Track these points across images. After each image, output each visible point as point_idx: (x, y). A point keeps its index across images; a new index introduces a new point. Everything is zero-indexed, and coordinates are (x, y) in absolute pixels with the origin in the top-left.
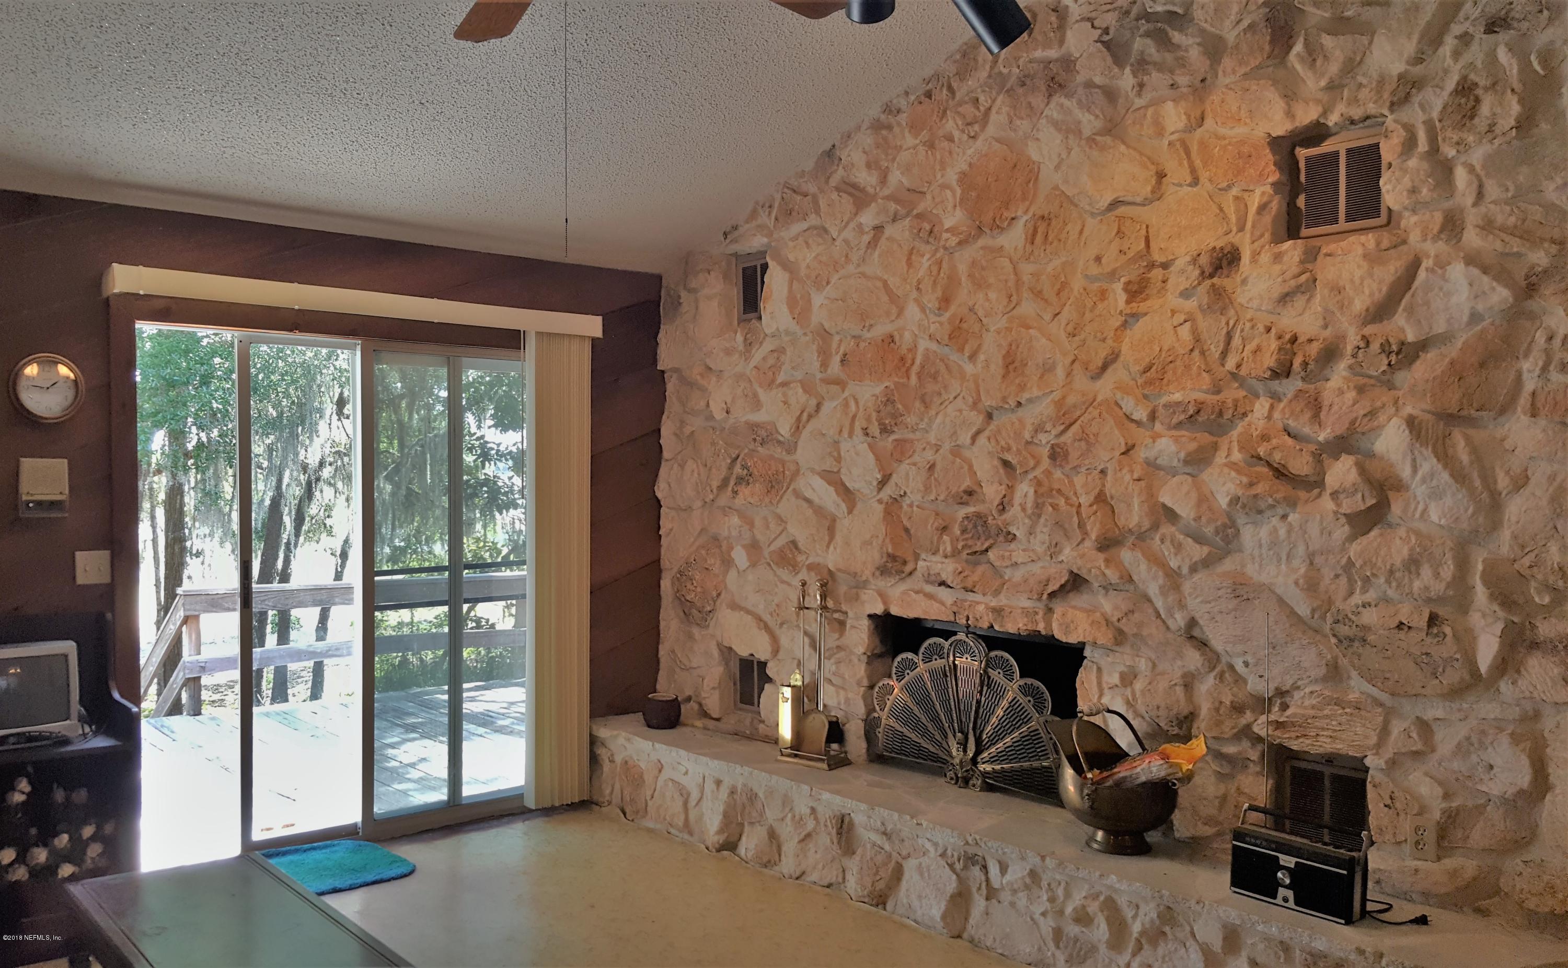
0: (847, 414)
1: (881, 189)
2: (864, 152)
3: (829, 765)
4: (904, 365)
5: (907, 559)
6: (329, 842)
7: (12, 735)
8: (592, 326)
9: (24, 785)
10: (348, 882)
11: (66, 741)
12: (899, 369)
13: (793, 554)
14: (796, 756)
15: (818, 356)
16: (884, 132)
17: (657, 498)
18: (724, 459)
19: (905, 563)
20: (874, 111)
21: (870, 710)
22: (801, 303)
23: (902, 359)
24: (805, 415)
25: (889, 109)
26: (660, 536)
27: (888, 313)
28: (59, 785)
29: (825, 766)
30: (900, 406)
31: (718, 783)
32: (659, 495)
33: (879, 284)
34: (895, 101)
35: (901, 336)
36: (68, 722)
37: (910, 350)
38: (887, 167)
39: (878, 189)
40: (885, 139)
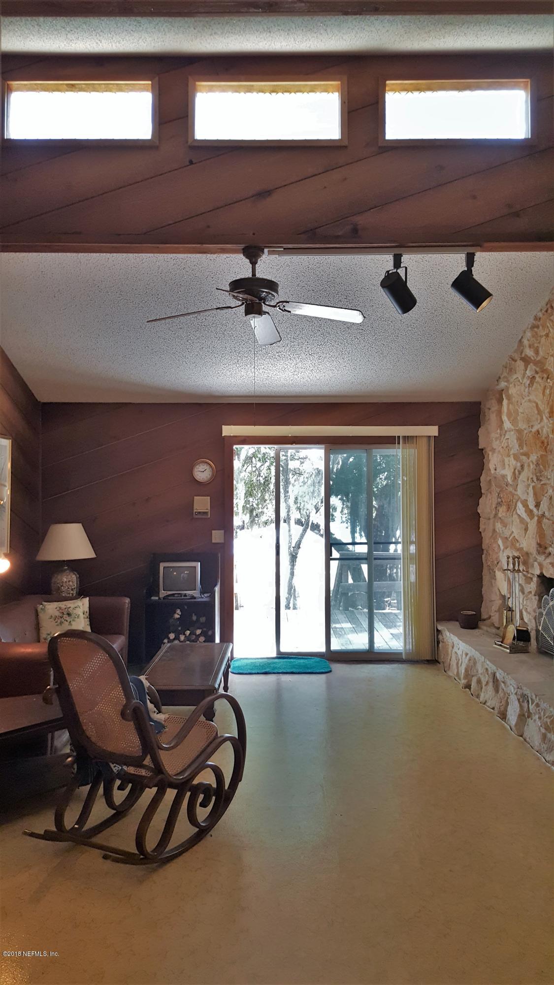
0: (529, 471)
1: (537, 357)
2: (528, 340)
3: (510, 650)
4: (544, 446)
5: (546, 546)
6: (310, 657)
7: (176, 594)
8: (433, 431)
9: (178, 611)
10: (297, 671)
11: (194, 598)
12: (542, 448)
13: (515, 542)
14: (501, 645)
15: (517, 441)
16: (536, 329)
17: (478, 513)
18: (495, 494)
19: (546, 548)
20: (531, 320)
21: (537, 626)
22: (513, 414)
23: (543, 442)
24: (517, 472)
25: (536, 318)
26: (481, 532)
27: (537, 419)
28: (195, 615)
29: (509, 651)
30: (541, 467)
31: (467, 654)
32: (479, 511)
33: (534, 405)
34: (538, 314)
35: (542, 431)
36: (195, 591)
37: (546, 438)
38: (537, 347)
39: (535, 358)
40: (536, 333)
